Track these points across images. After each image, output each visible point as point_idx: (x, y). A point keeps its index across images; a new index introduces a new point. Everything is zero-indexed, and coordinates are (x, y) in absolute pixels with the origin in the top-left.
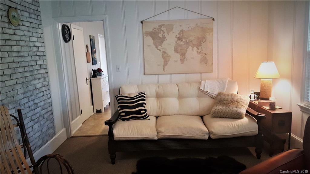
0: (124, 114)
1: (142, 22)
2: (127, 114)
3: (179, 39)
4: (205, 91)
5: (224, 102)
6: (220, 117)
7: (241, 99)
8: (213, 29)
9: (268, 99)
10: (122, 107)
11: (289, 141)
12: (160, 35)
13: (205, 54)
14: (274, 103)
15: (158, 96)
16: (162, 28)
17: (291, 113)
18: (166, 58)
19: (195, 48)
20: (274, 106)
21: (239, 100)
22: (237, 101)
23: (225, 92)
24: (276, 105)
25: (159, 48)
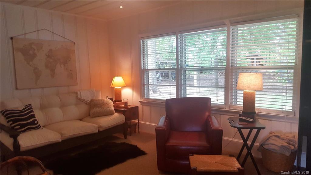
0: (19, 127)
1: (12, 38)
2: (22, 126)
3: (48, 56)
4: (82, 98)
5: (98, 105)
6: (98, 116)
7: (108, 102)
8: (75, 51)
9: (121, 101)
10: (14, 121)
11: (138, 123)
12: (31, 52)
13: (71, 70)
14: (127, 102)
15: (43, 108)
16: (33, 46)
17: (138, 106)
18: (37, 73)
19: (62, 66)
20: (127, 104)
21: (107, 103)
22: (106, 104)
23: (95, 98)
24: (128, 103)
25: (30, 64)
